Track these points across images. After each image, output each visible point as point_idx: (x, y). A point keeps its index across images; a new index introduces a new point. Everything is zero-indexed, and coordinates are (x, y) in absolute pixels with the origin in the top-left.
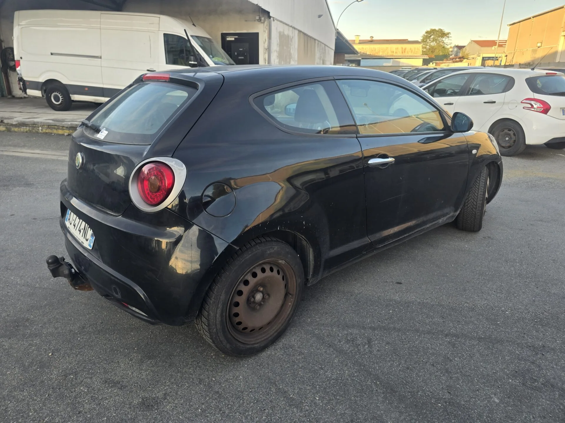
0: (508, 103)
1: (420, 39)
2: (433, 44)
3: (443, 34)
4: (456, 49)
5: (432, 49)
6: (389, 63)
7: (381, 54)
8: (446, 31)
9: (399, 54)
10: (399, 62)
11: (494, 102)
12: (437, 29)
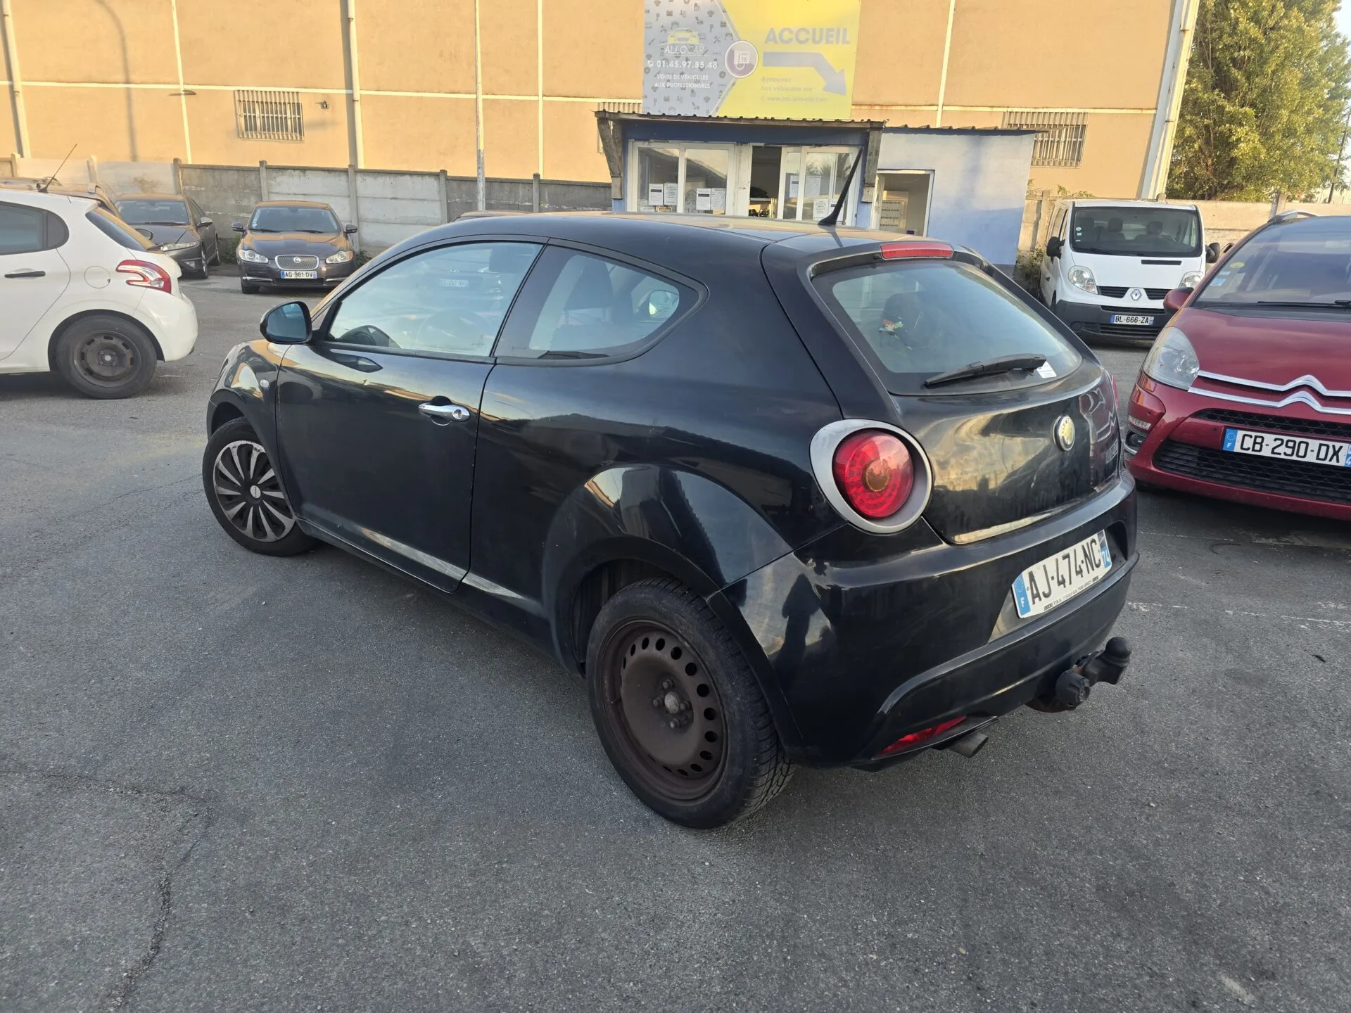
11: (41, 274)
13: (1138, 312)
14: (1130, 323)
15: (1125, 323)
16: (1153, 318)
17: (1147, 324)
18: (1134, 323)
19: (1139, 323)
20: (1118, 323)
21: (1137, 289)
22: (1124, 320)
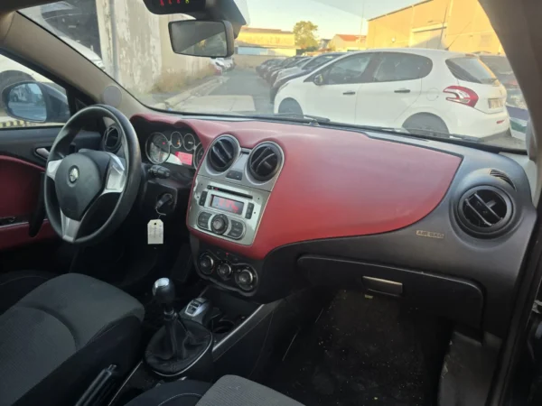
0: (427, 92)
1: (292, 30)
2: (303, 36)
3: (313, 27)
4: (323, 42)
5: (302, 41)
6: (265, 53)
7: (257, 43)
8: (314, 24)
9: (274, 43)
10: (274, 52)
11: (408, 91)
12: (306, 21)
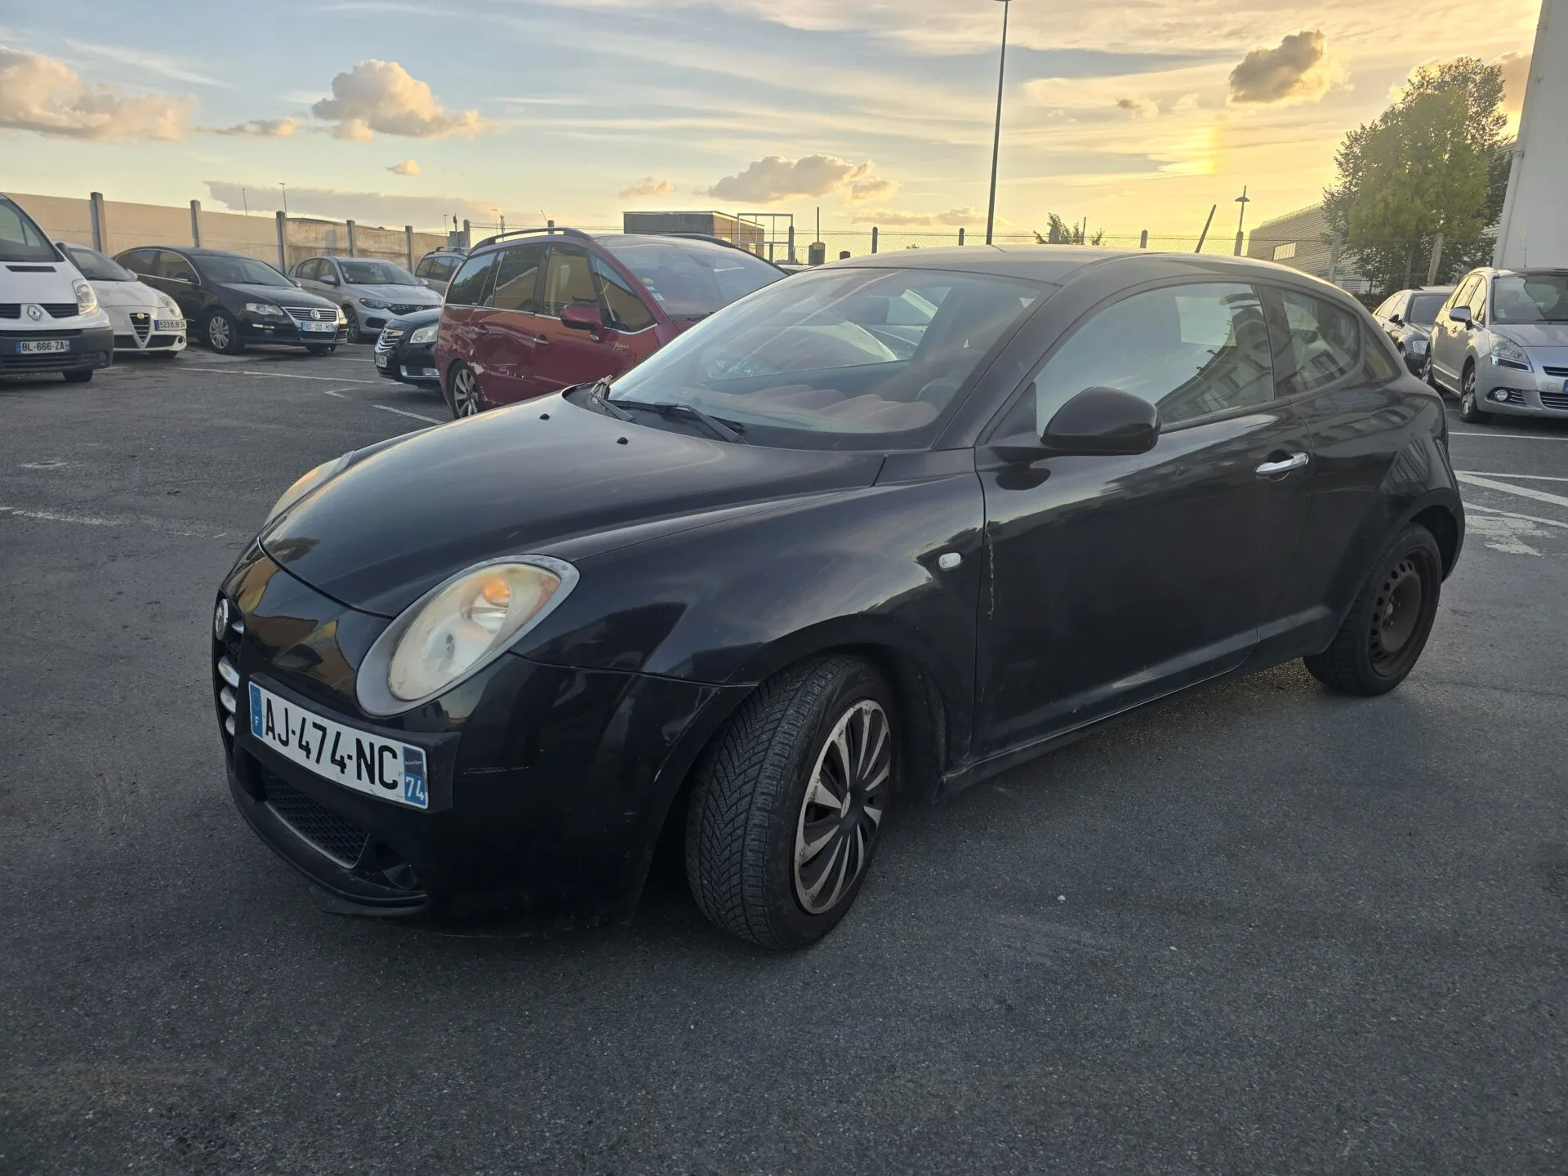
13: (46, 335)
14: (42, 351)
15: (35, 351)
16: (68, 342)
17: (62, 350)
18: (47, 351)
19: (53, 350)
20: (27, 352)
21: (30, 305)
22: (33, 348)
